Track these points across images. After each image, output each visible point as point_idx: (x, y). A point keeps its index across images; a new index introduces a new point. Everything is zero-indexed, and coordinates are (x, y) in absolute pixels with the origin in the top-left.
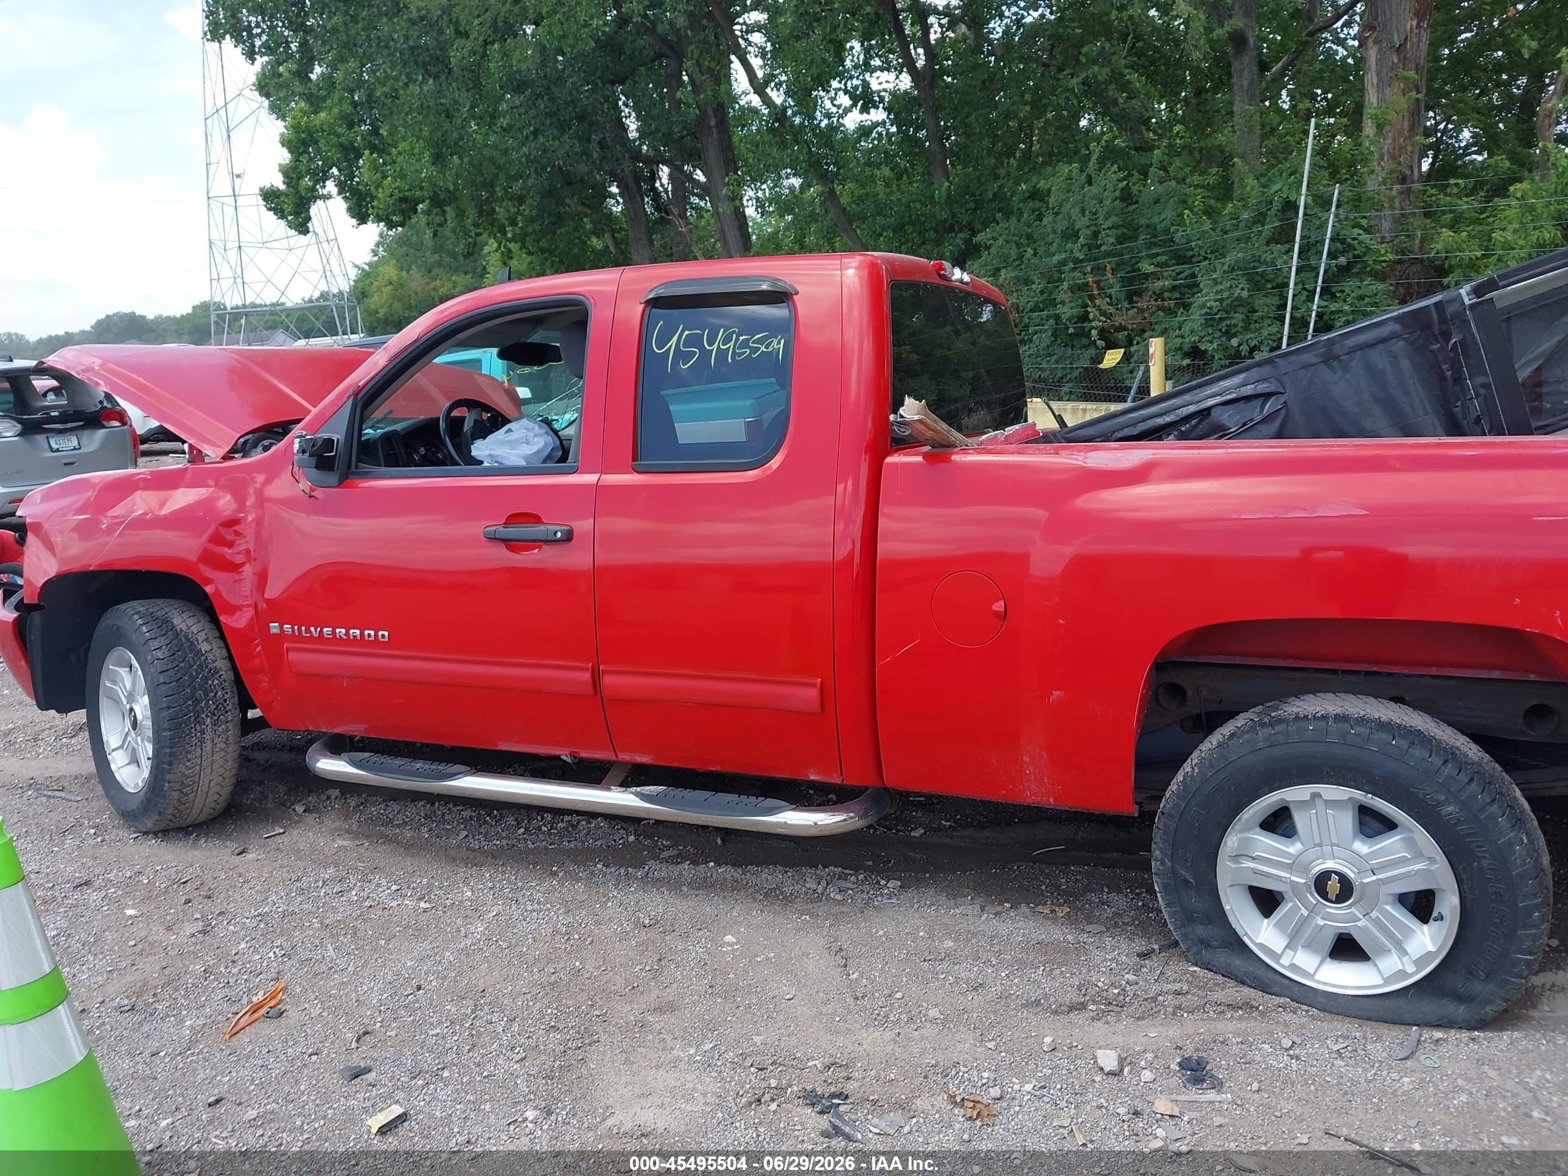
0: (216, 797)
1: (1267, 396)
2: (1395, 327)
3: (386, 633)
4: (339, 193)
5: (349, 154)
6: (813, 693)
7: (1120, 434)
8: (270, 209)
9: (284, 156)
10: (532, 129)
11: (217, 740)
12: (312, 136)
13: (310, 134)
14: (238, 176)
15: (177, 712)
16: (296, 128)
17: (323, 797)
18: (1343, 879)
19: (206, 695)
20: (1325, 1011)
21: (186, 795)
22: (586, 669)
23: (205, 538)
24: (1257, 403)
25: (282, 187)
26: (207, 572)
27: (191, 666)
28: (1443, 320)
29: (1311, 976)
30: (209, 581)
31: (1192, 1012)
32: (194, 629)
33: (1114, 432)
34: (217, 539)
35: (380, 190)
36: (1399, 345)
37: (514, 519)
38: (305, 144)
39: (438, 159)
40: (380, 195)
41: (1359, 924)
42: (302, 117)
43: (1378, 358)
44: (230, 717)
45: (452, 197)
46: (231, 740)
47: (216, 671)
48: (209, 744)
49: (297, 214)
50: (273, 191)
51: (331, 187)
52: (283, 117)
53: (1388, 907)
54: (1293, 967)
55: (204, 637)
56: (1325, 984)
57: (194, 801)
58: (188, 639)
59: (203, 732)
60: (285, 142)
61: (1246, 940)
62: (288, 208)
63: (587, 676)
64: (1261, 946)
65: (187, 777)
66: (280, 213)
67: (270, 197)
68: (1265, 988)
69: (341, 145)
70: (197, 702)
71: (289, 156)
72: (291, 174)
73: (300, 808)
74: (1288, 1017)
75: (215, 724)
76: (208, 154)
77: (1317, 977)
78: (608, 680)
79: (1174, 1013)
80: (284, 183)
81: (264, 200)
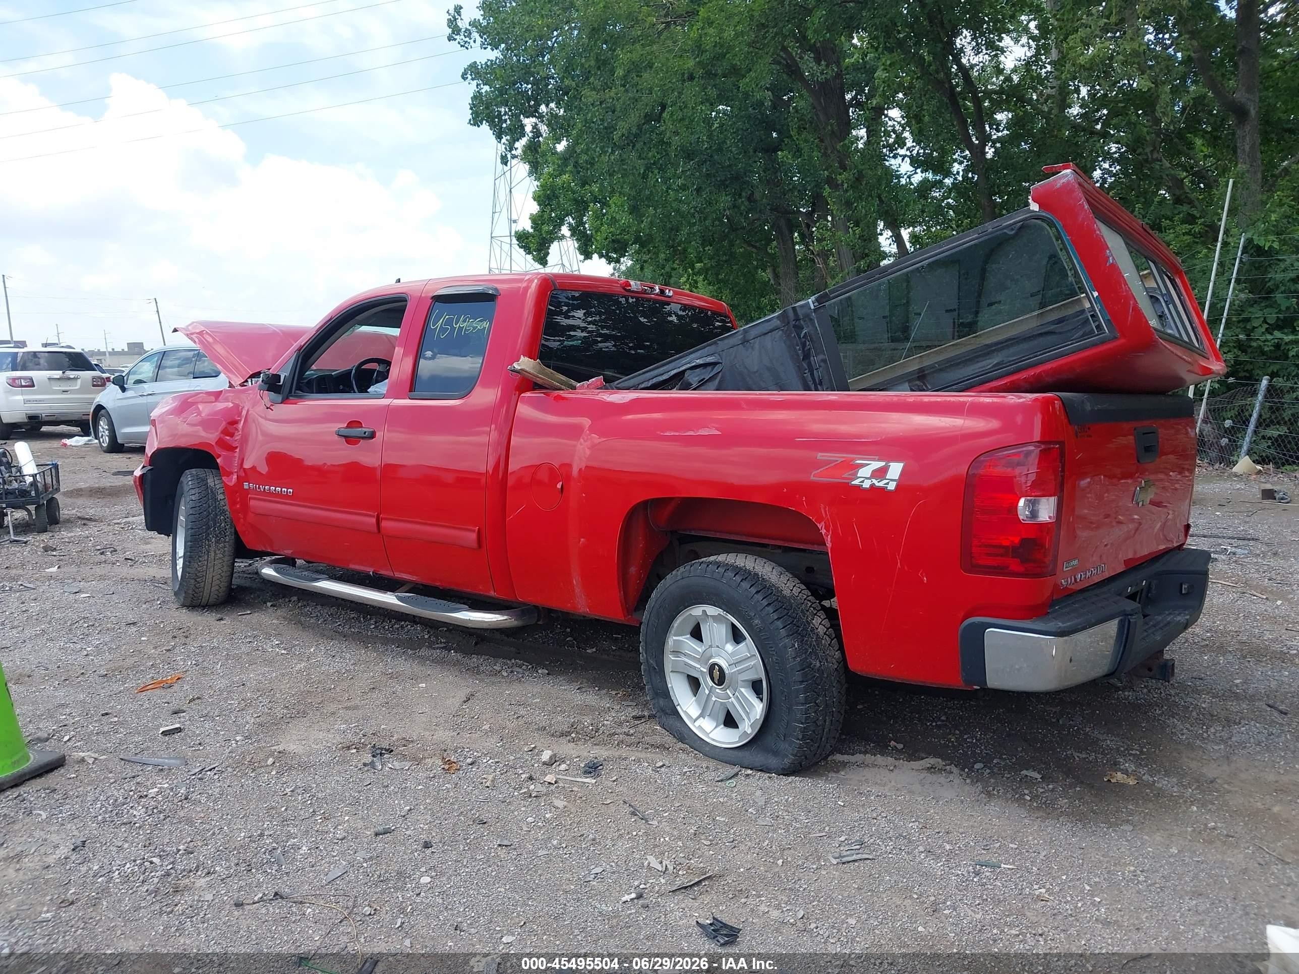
0: (217, 588)
1: (714, 364)
2: (778, 323)
3: (291, 491)
4: (572, 235)
5: (580, 207)
6: (473, 536)
7: (643, 386)
8: (521, 247)
9: (534, 208)
10: (695, 187)
11: (218, 552)
12: (554, 193)
13: (553, 191)
14: (515, 221)
15: (196, 532)
16: (543, 187)
17: (287, 600)
18: (721, 670)
19: (215, 524)
20: (706, 756)
21: (199, 583)
22: (374, 516)
23: (219, 432)
24: (709, 368)
25: (531, 231)
26: (218, 450)
27: (209, 507)
28: (797, 319)
29: (707, 734)
30: (219, 456)
31: (629, 746)
32: (218, 487)
33: (639, 385)
34: (226, 432)
35: (599, 234)
36: (778, 334)
37: (352, 424)
38: (549, 198)
39: (634, 210)
40: (598, 238)
41: (730, 700)
42: (549, 179)
43: (768, 341)
44: (227, 539)
45: (650, 238)
46: (227, 553)
47: (224, 511)
48: (213, 554)
49: (539, 250)
50: (524, 234)
51: (565, 230)
52: (537, 179)
53: (743, 690)
54: (700, 727)
55: (222, 491)
56: (714, 740)
57: (204, 588)
58: (212, 492)
59: (209, 546)
60: (537, 198)
61: (678, 708)
62: (533, 246)
63: (374, 520)
64: (686, 712)
65: (199, 572)
66: (528, 250)
67: (523, 239)
68: (682, 739)
69: (575, 200)
70: (209, 528)
71: (538, 207)
72: (536, 221)
73: (269, 604)
74: (682, 756)
75: (216, 542)
76: (494, 205)
77: (710, 735)
78: (384, 524)
79: (618, 745)
80: (532, 227)
81: (518, 240)
